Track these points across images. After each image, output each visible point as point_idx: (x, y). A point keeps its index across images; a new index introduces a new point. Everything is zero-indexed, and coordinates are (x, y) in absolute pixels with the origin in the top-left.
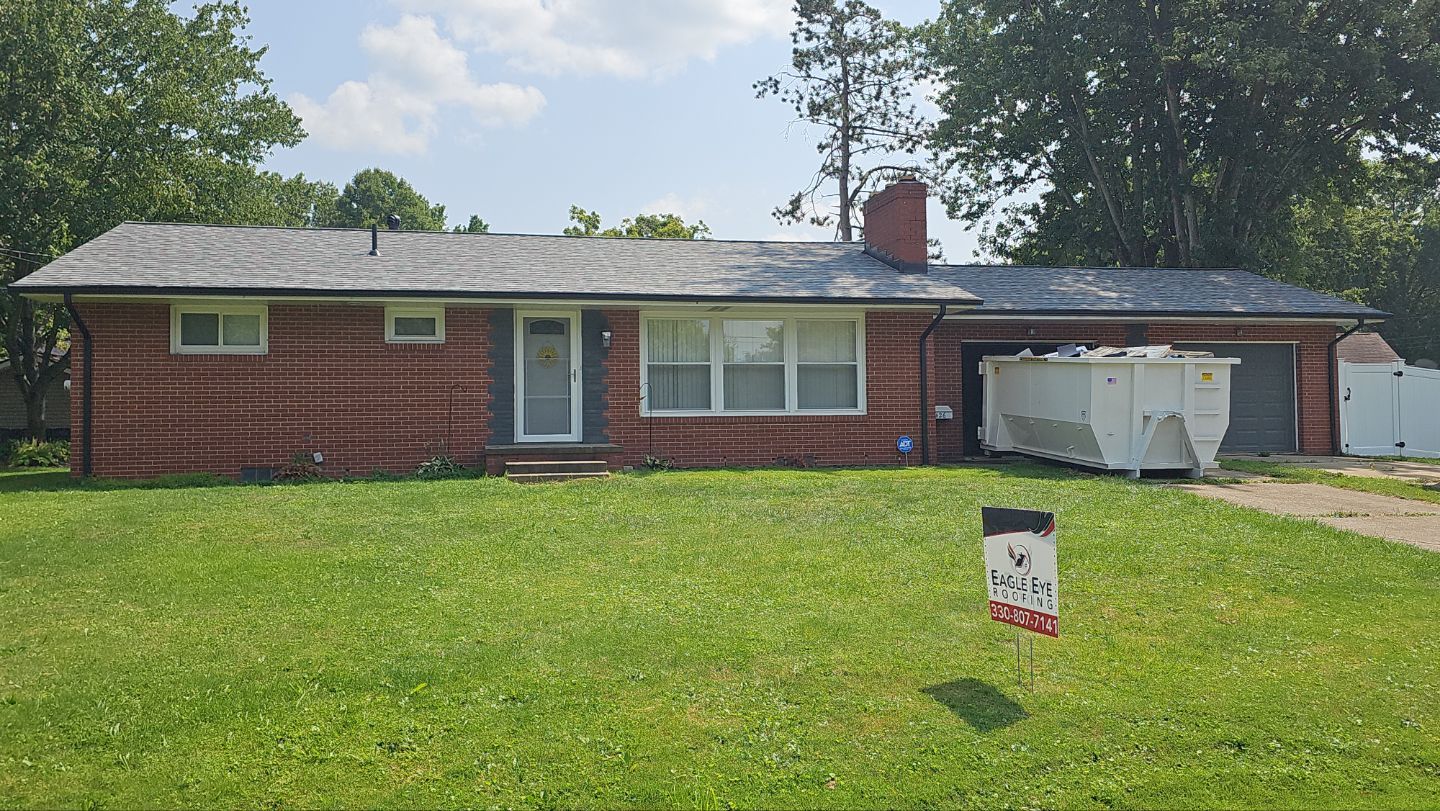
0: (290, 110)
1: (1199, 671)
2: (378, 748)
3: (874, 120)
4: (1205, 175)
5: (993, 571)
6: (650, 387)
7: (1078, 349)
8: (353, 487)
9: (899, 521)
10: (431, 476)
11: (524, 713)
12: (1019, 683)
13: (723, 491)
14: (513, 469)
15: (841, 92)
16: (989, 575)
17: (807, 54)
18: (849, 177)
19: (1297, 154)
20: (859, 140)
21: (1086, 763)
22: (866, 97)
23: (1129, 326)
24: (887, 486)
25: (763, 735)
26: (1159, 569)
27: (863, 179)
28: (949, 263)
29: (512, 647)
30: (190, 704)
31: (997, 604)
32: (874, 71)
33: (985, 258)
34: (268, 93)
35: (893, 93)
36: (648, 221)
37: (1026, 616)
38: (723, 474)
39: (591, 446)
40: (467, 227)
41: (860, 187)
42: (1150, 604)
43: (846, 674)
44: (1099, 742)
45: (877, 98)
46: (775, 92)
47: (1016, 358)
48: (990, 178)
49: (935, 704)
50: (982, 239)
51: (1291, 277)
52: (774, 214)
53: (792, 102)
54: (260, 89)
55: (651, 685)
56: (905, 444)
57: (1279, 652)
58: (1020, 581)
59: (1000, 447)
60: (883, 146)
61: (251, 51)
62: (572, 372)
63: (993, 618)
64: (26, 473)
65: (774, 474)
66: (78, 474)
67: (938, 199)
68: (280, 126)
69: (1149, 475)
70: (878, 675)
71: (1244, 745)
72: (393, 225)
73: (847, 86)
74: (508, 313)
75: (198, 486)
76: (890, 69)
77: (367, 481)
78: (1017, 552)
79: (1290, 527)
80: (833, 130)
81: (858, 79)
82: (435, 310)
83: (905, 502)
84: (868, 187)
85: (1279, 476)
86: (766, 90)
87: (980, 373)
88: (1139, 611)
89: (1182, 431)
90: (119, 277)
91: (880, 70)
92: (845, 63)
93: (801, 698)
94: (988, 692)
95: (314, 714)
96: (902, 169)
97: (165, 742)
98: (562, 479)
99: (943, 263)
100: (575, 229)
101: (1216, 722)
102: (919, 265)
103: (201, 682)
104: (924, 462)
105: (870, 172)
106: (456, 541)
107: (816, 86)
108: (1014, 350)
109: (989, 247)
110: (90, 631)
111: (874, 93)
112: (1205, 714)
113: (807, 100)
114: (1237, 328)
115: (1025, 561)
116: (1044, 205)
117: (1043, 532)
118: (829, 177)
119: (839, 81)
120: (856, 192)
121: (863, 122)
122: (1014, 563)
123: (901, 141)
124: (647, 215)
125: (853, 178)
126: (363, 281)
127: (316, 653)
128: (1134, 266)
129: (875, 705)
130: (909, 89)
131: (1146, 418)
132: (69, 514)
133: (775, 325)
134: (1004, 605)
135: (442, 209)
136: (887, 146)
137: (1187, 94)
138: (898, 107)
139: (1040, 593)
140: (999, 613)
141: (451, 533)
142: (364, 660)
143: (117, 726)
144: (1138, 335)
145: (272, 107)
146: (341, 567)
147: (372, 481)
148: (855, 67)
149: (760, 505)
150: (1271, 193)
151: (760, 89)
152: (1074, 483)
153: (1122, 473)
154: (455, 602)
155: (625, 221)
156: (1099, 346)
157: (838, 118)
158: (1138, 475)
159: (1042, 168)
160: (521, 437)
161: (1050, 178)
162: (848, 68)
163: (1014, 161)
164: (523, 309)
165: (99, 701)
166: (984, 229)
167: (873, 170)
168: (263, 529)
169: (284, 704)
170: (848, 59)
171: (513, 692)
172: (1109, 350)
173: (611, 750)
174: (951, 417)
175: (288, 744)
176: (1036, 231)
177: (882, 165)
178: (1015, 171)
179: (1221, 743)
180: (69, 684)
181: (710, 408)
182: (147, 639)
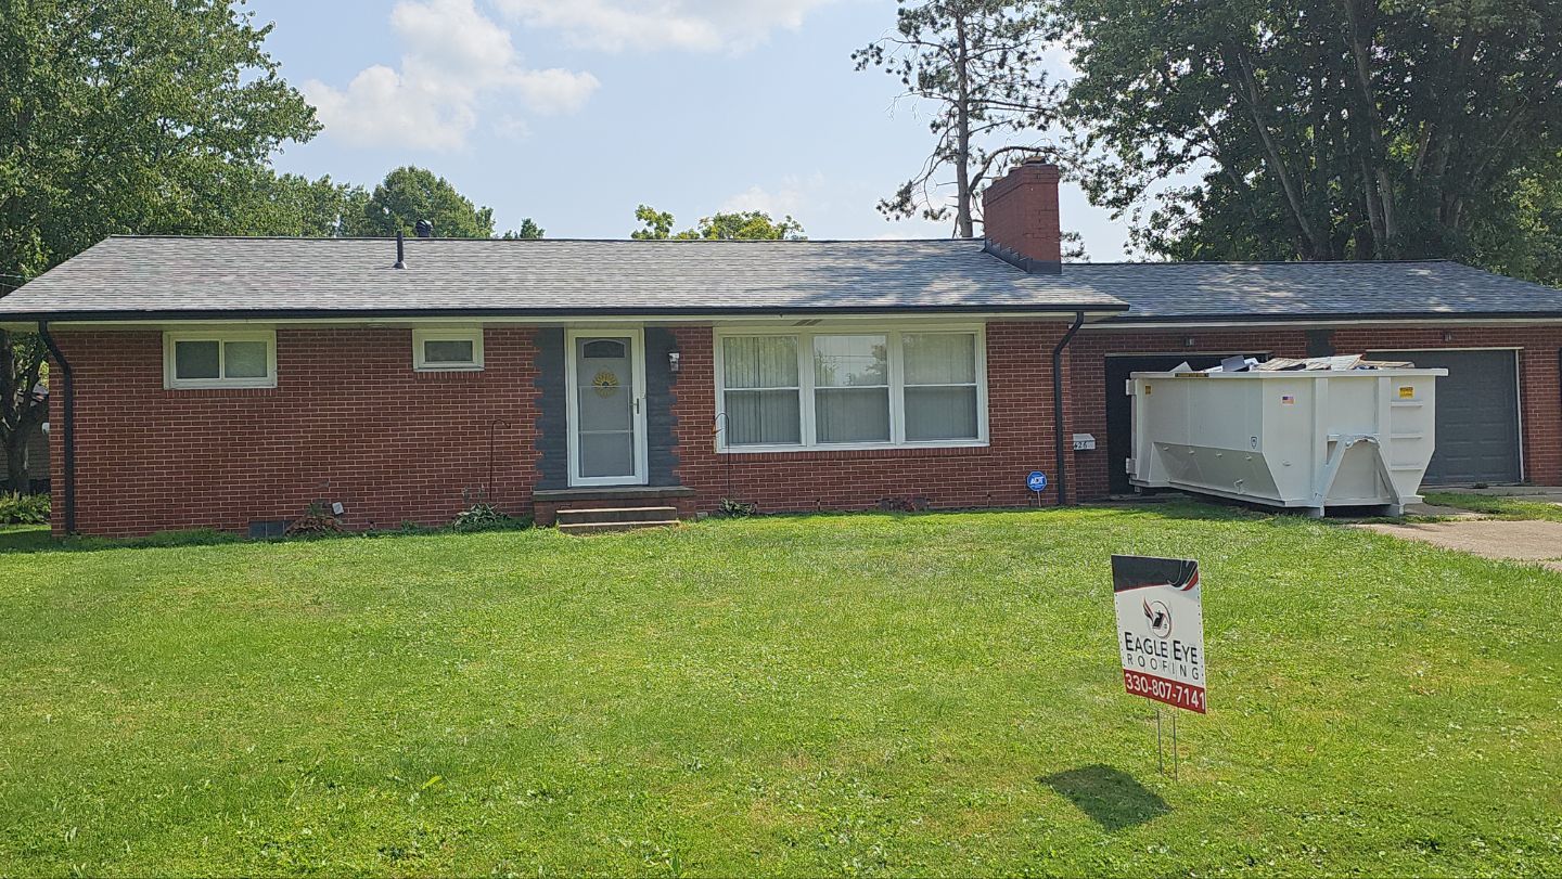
0: (302, 98)
1: (1386, 753)
2: (379, 855)
3: (998, 91)
4: (1405, 147)
6: (727, 417)
7: (1247, 361)
8: (377, 542)
9: (1023, 575)
10: (469, 528)
11: (555, 812)
12: (1161, 769)
13: (813, 542)
14: (565, 519)
15: (957, 60)
16: (1122, 639)
17: (915, 15)
18: (969, 161)
19: (1517, 119)
20: (980, 117)
21: (1241, 867)
22: (988, 65)
23: (1308, 333)
24: (1013, 532)
25: (842, 836)
26: (1341, 629)
27: (987, 163)
28: (1092, 262)
29: (548, 731)
30: (162, 803)
31: (1132, 673)
32: (997, 33)
33: (1138, 255)
34: (275, 79)
35: (1020, 58)
36: (730, 220)
37: (1167, 688)
38: (816, 521)
39: (658, 489)
40: (519, 233)
41: (982, 173)
42: (1328, 671)
43: (948, 760)
44: (1259, 843)
45: (1002, 65)
46: (878, 63)
47: (1172, 374)
48: (1140, 155)
49: (1056, 797)
50: (1135, 232)
51: (1513, 270)
52: (879, 208)
53: (899, 72)
54: (265, 74)
55: (711, 776)
56: (1036, 481)
57: (1487, 728)
58: (1158, 645)
59: (1153, 482)
60: (1010, 122)
61: (255, 30)
62: (635, 402)
63: (1128, 691)
64: (5, 532)
65: (878, 519)
66: (59, 532)
67: (1077, 185)
68: (293, 118)
69: (1334, 513)
70: (987, 761)
71: (1438, 845)
72: (422, 232)
73: (964, 51)
74: (557, 333)
75: (198, 544)
76: (1017, 31)
77: (395, 535)
78: (1154, 610)
79: (1506, 575)
80: (948, 105)
81: (977, 43)
82: (471, 332)
83: (1034, 551)
84: (993, 172)
85: (1498, 512)
86: (867, 60)
87: (1127, 393)
88: (1315, 680)
89: (1376, 460)
90: (102, 300)
91: (1004, 30)
92: (960, 24)
93: (891, 790)
94: (1122, 781)
95: (307, 813)
96: (1033, 150)
97: (128, 849)
98: (623, 529)
99: (1085, 262)
100: (645, 231)
101: (1404, 816)
102: (1048, 265)
103: (177, 777)
104: (1062, 502)
105: (995, 154)
106: (491, 605)
107: (928, 53)
108: (1167, 364)
109: (1143, 243)
110: (53, 717)
111: (998, 60)
112: (1391, 806)
113: (916, 70)
114: (1445, 332)
115: (1164, 621)
116: (1208, 188)
117: (1184, 586)
118: (945, 162)
119: (955, 46)
120: (978, 177)
121: (985, 95)
122: (1151, 623)
123: (1031, 117)
124: (727, 212)
125: (975, 162)
126: (387, 298)
127: (314, 739)
128: (1318, 259)
129: (981, 798)
131: (1331, 444)
132: (45, 579)
133: (880, 341)
134: (1140, 675)
135: (489, 213)
136: (1014, 122)
137: (1380, 49)
138: (1027, 75)
139: (1184, 659)
140: (1135, 684)
141: (487, 595)
142: (371, 748)
143: (74, 831)
144: (1321, 343)
145: (281, 96)
146: (354, 638)
147: (400, 535)
148: (974, 29)
149: (857, 557)
150: (1486, 167)
151: (860, 59)
152: (1242, 526)
153: (1302, 512)
154: (485, 677)
155: (702, 221)
156: (1273, 357)
157: (954, 91)
158: (1322, 513)
159: (1205, 144)
160: (576, 480)
161: (1213, 155)
162: (965, 30)
163: (1169, 136)
164: (574, 328)
165: (55, 800)
166: (1135, 219)
167: (998, 152)
168: (267, 593)
169: (272, 802)
170: (965, 19)
171: (544, 786)
172: (1283, 363)
173: (656, 856)
174: (1093, 448)
175: (274, 851)
176: (1199, 220)
177: (1009, 145)
178: (1170, 148)
179: (1410, 841)
180: (22, 781)
181: (799, 441)
182: (119, 726)
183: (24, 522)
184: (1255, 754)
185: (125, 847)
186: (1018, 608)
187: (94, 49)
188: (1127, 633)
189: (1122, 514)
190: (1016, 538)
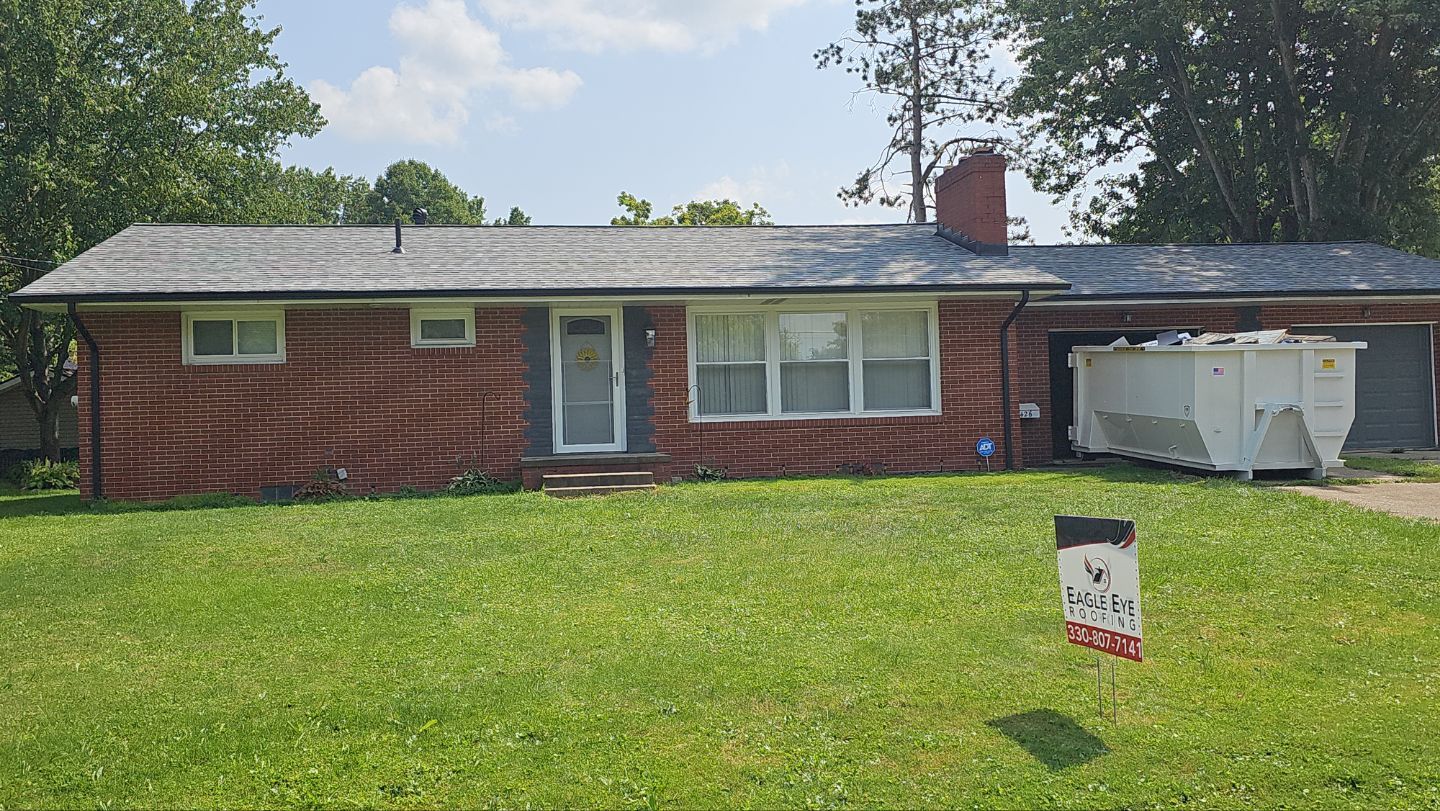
0: (307, 96)
1: (1310, 698)
2: (380, 792)
3: (948, 87)
4: (1327, 137)
6: (699, 389)
7: (1180, 336)
8: (379, 505)
9: (974, 534)
10: (462, 492)
11: (542, 753)
12: (1101, 713)
13: (779, 504)
14: (551, 483)
15: (911, 58)
16: (1065, 594)
17: (872, 17)
18: (923, 152)
20: (930, 110)
21: (1174, 804)
22: (940, 62)
23: (1237, 309)
24: (963, 494)
25: (805, 775)
26: (1268, 582)
27: (938, 154)
28: (1037, 244)
29: (534, 678)
30: (181, 744)
31: (1074, 624)
32: (947, 33)
33: (1078, 237)
34: (282, 79)
35: (969, 56)
36: (702, 208)
37: (1106, 638)
38: (782, 485)
39: (636, 456)
40: (508, 220)
41: (935, 162)
42: (1256, 622)
43: (903, 705)
44: (1191, 782)
45: (952, 62)
46: (838, 62)
47: (1110, 348)
48: (1081, 145)
49: (1003, 740)
50: (1075, 216)
51: (1428, 251)
52: (840, 195)
53: (857, 70)
54: (274, 73)
55: (685, 719)
56: (986, 447)
57: (1404, 675)
58: (1098, 599)
59: (1093, 448)
60: (960, 115)
61: (265, 32)
62: (614, 375)
63: (1071, 641)
64: (37, 496)
65: (838, 483)
66: (87, 496)
67: (1022, 173)
68: (299, 114)
69: (1263, 476)
70: (940, 706)
71: (1358, 783)
72: (419, 220)
73: (918, 50)
74: (544, 311)
75: (214, 507)
76: (966, 31)
77: (394, 498)
78: (1095, 566)
79: (1421, 533)
80: (904, 100)
81: (930, 42)
82: (464, 311)
83: (981, 512)
84: (944, 161)
85: (1413, 475)
86: (828, 58)
87: (1070, 366)
88: (1243, 631)
89: (1301, 427)
90: (126, 283)
91: (954, 30)
92: (914, 25)
93: (851, 732)
94: (1065, 724)
95: (314, 754)
96: (982, 141)
97: (150, 788)
98: (604, 493)
99: (1030, 244)
100: (623, 218)
101: (1327, 756)
102: (996, 248)
103: (195, 721)
104: (1008, 466)
105: (946, 145)
106: (483, 562)
107: (884, 51)
108: (1106, 339)
109: (1083, 226)
110: (81, 666)
111: (949, 57)
112: (1315, 747)
113: (873, 67)
114: (1365, 308)
115: (1104, 576)
116: (1144, 176)
117: (1122, 543)
118: (900, 152)
119: (910, 45)
120: (931, 167)
121: (937, 90)
122: (1091, 578)
123: (980, 110)
124: (700, 201)
125: (927, 153)
126: (386, 281)
127: (322, 687)
128: (1246, 242)
129: (934, 740)
130: (988, 52)
131: (1259, 413)
132: (72, 540)
133: (840, 318)
134: (1081, 626)
135: (480, 202)
136: (964, 115)
137: (1303, 46)
138: (975, 71)
139: (1121, 612)
140: (1077, 635)
141: (478, 554)
142: (373, 694)
143: (100, 771)
144: (1249, 318)
145: (288, 94)
146: (357, 593)
147: (399, 498)
148: (926, 29)
149: (819, 517)
150: (1402, 155)
151: (821, 58)
152: (1177, 488)
153: (1232, 475)
154: (477, 629)
155: (676, 208)
156: (1205, 332)
157: (909, 87)
158: (1251, 476)
159: (1140, 134)
160: (561, 447)
161: (1148, 145)
162: (919, 30)
163: (1108, 128)
164: (558, 307)
165: (83, 742)
166: (1075, 204)
167: (949, 143)
168: (277, 552)
169: (282, 744)
170: (918, 20)
171: (532, 729)
172: (1214, 337)
173: (634, 794)
174: (1038, 416)
175: (284, 788)
176: (1135, 205)
177: (959, 137)
178: (1109, 138)
179: (1332, 780)
180: (53, 724)
181: (766, 412)
182: (142, 675)
183: (55, 487)
184: (1189, 699)
185: (147, 785)
186: (967, 564)
187: (115, 52)
188: (1068, 588)
189: (1065, 477)
190: (967, 500)
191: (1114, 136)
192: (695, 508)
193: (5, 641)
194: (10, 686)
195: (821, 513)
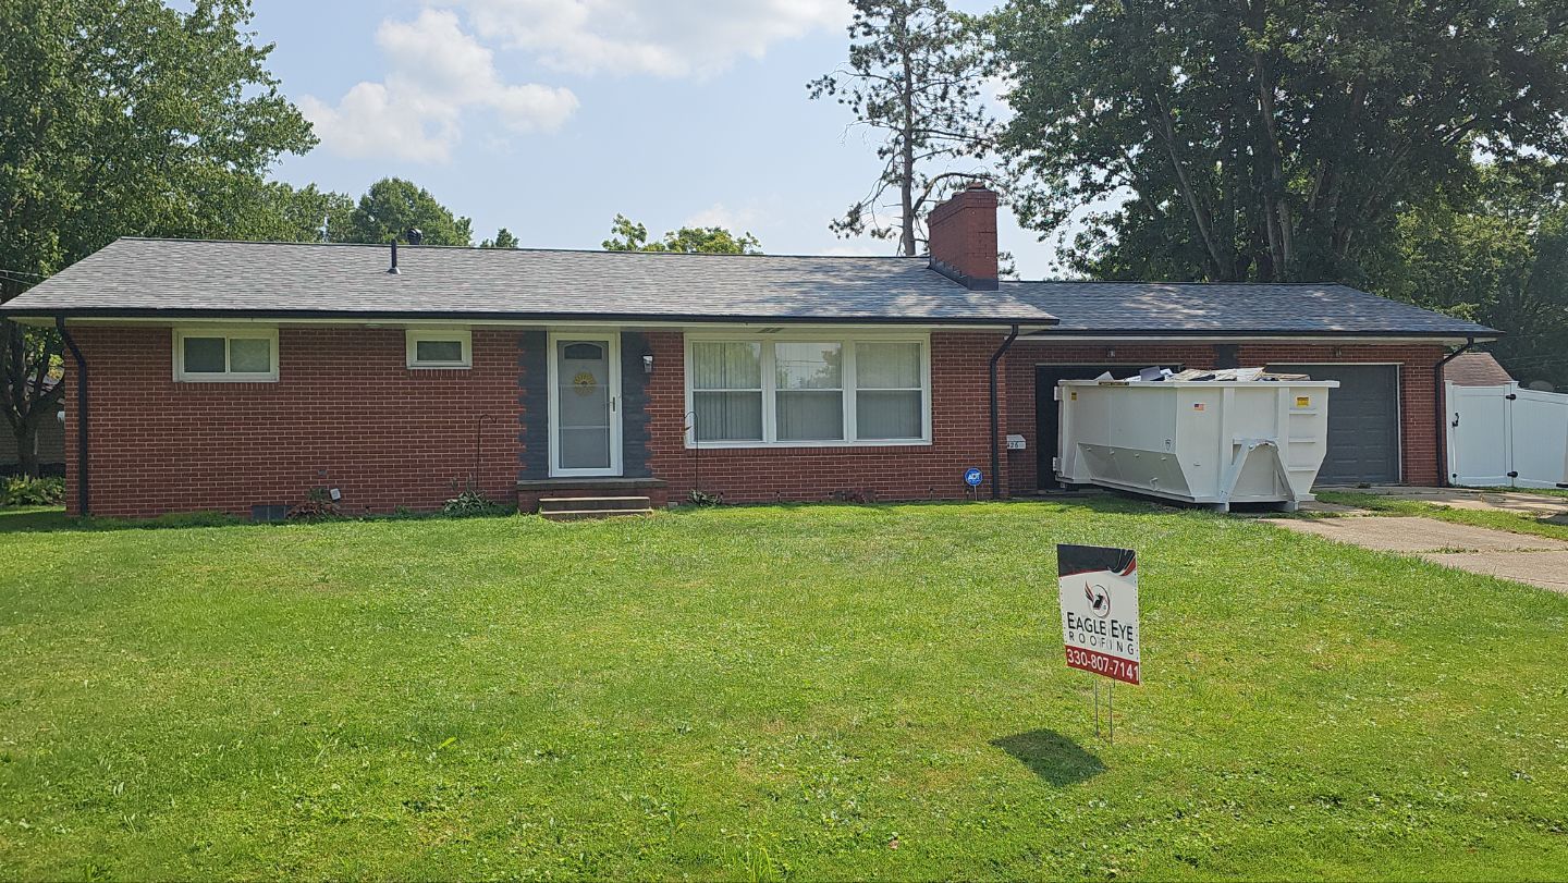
0: (300, 114)
1: (1292, 720)
2: (404, 807)
3: (939, 122)
4: (1302, 181)
5: (1069, 614)
6: (696, 416)
7: (1162, 372)
8: (374, 525)
9: (965, 560)
10: (458, 514)
11: (561, 769)
12: (1098, 734)
13: (776, 529)
14: (548, 506)
15: (903, 92)
16: (1065, 618)
17: (867, 51)
18: (913, 185)
19: (1402, 158)
20: (921, 145)
21: (1170, 819)
22: (931, 97)
23: (1217, 347)
24: (954, 522)
25: (820, 791)
26: (1249, 611)
27: (928, 187)
28: (1020, 279)
29: (548, 698)
30: (200, 760)
31: (1073, 649)
32: (939, 69)
33: (1065, 272)
34: (275, 95)
35: (960, 92)
36: (693, 235)
37: (1105, 662)
38: (776, 510)
39: (632, 480)
40: (495, 241)
41: (925, 196)
42: (1239, 648)
43: (909, 725)
44: (1185, 799)
45: (943, 98)
46: (831, 93)
47: (1095, 382)
48: (1066, 183)
49: (1007, 759)
50: (1060, 252)
51: (1395, 293)
52: (831, 227)
53: (850, 102)
54: (267, 90)
55: (699, 738)
56: (973, 477)
57: (1379, 700)
58: (1098, 625)
59: (1077, 480)
60: (950, 150)
61: (258, 48)
62: (611, 400)
63: (1070, 664)
64: (18, 512)
65: (831, 510)
66: (75, 513)
67: (1009, 208)
68: (290, 131)
69: (1238, 509)
70: (944, 726)
71: (1340, 800)
72: (414, 240)
73: (910, 85)
74: (541, 335)
75: (205, 526)
76: (958, 67)
77: (390, 519)
78: (1095, 593)
79: (1391, 565)
80: (895, 134)
81: (922, 77)
82: (461, 334)
83: (973, 540)
84: (933, 196)
85: (1380, 509)
86: (821, 90)
87: (1055, 399)
88: (1227, 656)
89: (1276, 462)
90: (115, 298)
91: (946, 67)
92: (907, 60)
93: (861, 752)
94: (1063, 744)
95: (334, 772)
96: (971, 176)
97: (173, 802)
98: (601, 517)
99: (1015, 279)
100: (616, 243)
101: (1310, 775)
102: (988, 282)
103: (210, 736)
104: (995, 496)
105: (936, 180)
106: (487, 585)
107: (876, 85)
108: (1093, 373)
109: (1068, 261)
110: (90, 683)
111: (940, 93)
112: (1298, 766)
113: (866, 100)
114: (1336, 348)
115: (1104, 603)
116: (1127, 214)
117: (1123, 572)
118: (890, 185)
119: (901, 79)
120: (920, 201)
121: (927, 125)
122: (1092, 604)
123: (969, 146)
124: (692, 227)
125: (917, 187)
126: (383, 302)
127: (336, 705)
128: (1223, 281)
129: (941, 759)
130: (978, 88)
131: (1236, 447)
132: (65, 556)
133: (834, 348)
134: (1080, 650)
135: (468, 222)
136: (954, 151)
137: (1283, 93)
138: (966, 108)
139: (1120, 637)
140: (1075, 659)
141: (481, 576)
142: (388, 712)
143: (122, 785)
144: (1227, 356)
145: (281, 110)
146: (361, 613)
147: (395, 519)
148: (919, 64)
149: (816, 543)
150: (1373, 200)
151: (814, 88)
152: (1157, 519)
153: (1209, 507)
154: (486, 650)
155: (667, 234)
156: (1185, 369)
157: (900, 121)
158: (1227, 509)
159: (1124, 174)
160: (556, 471)
161: (1133, 185)
162: (911, 65)
163: (1093, 167)
164: (555, 331)
165: (101, 759)
166: (1060, 241)
167: (939, 178)
168: (277, 573)
169: (302, 761)
170: (911, 55)
171: (550, 747)
172: (1196, 373)
173: (655, 808)
174: (1024, 447)
175: (306, 803)
176: (1117, 243)
177: (948, 172)
178: (1093, 178)
179: (1315, 797)
180: (68, 740)
181: (761, 439)
182: (153, 692)
183: (34, 503)
184: (1179, 720)
185: (170, 800)
186: (963, 591)
187: (107, 64)
189: (1062, 511)
190: (958, 528)
191: (1099, 175)
192: (693, 534)
193: (7, 657)
194: (19, 702)
195: (817, 539)
